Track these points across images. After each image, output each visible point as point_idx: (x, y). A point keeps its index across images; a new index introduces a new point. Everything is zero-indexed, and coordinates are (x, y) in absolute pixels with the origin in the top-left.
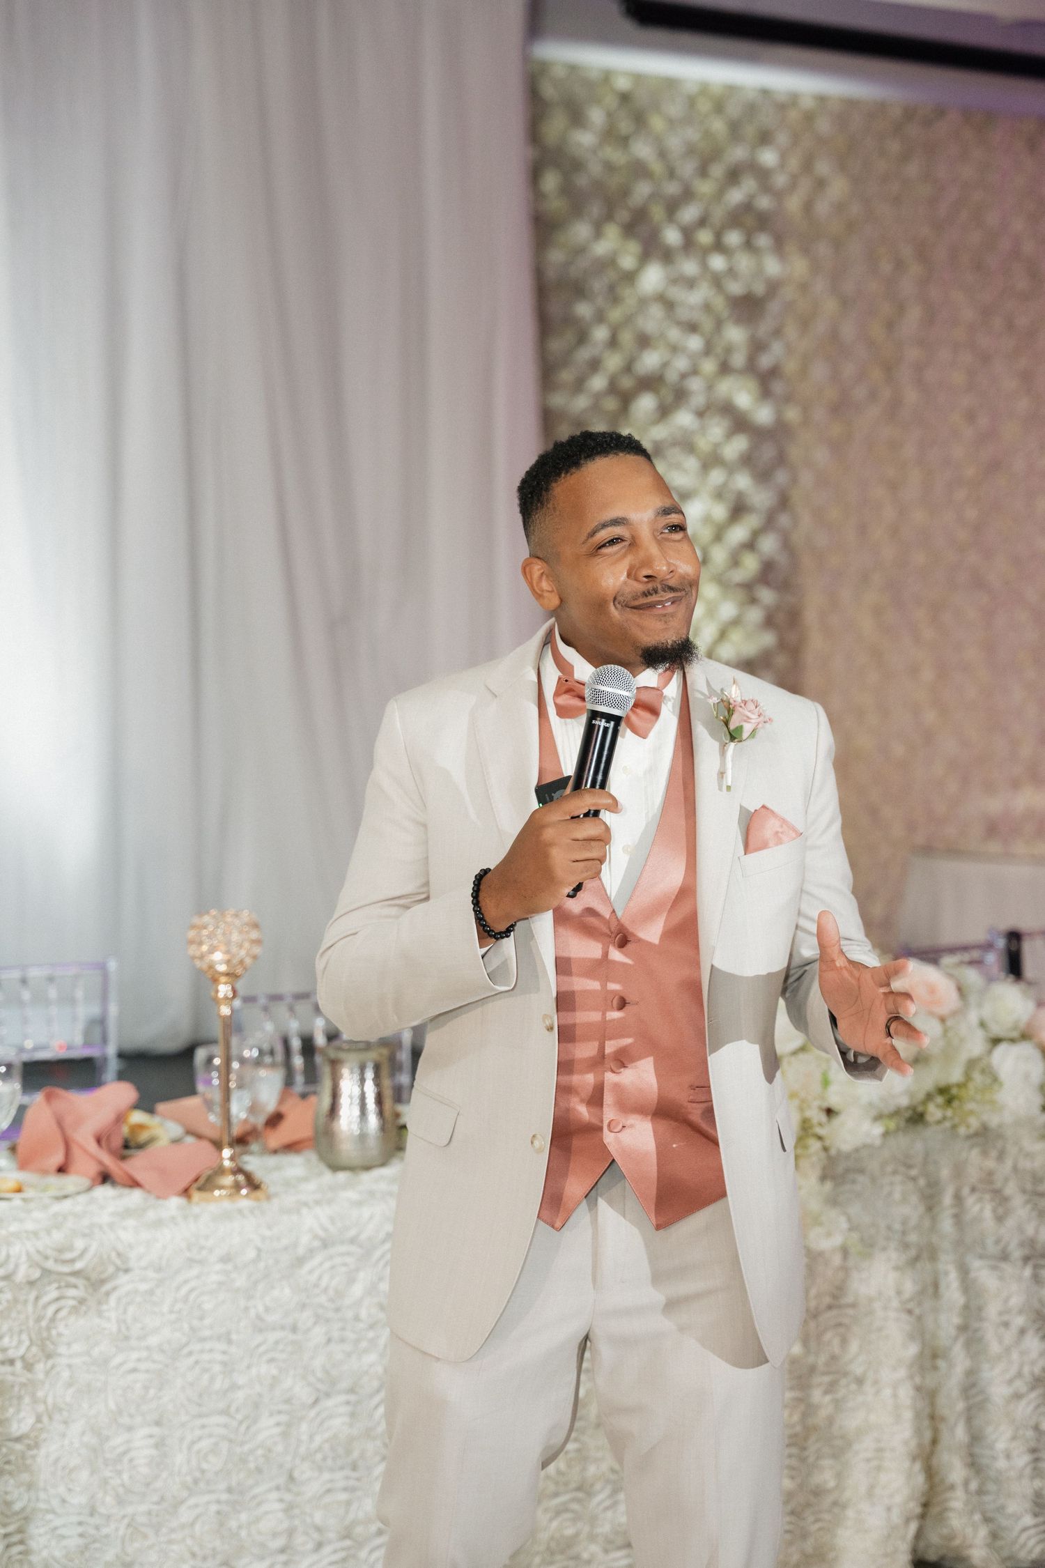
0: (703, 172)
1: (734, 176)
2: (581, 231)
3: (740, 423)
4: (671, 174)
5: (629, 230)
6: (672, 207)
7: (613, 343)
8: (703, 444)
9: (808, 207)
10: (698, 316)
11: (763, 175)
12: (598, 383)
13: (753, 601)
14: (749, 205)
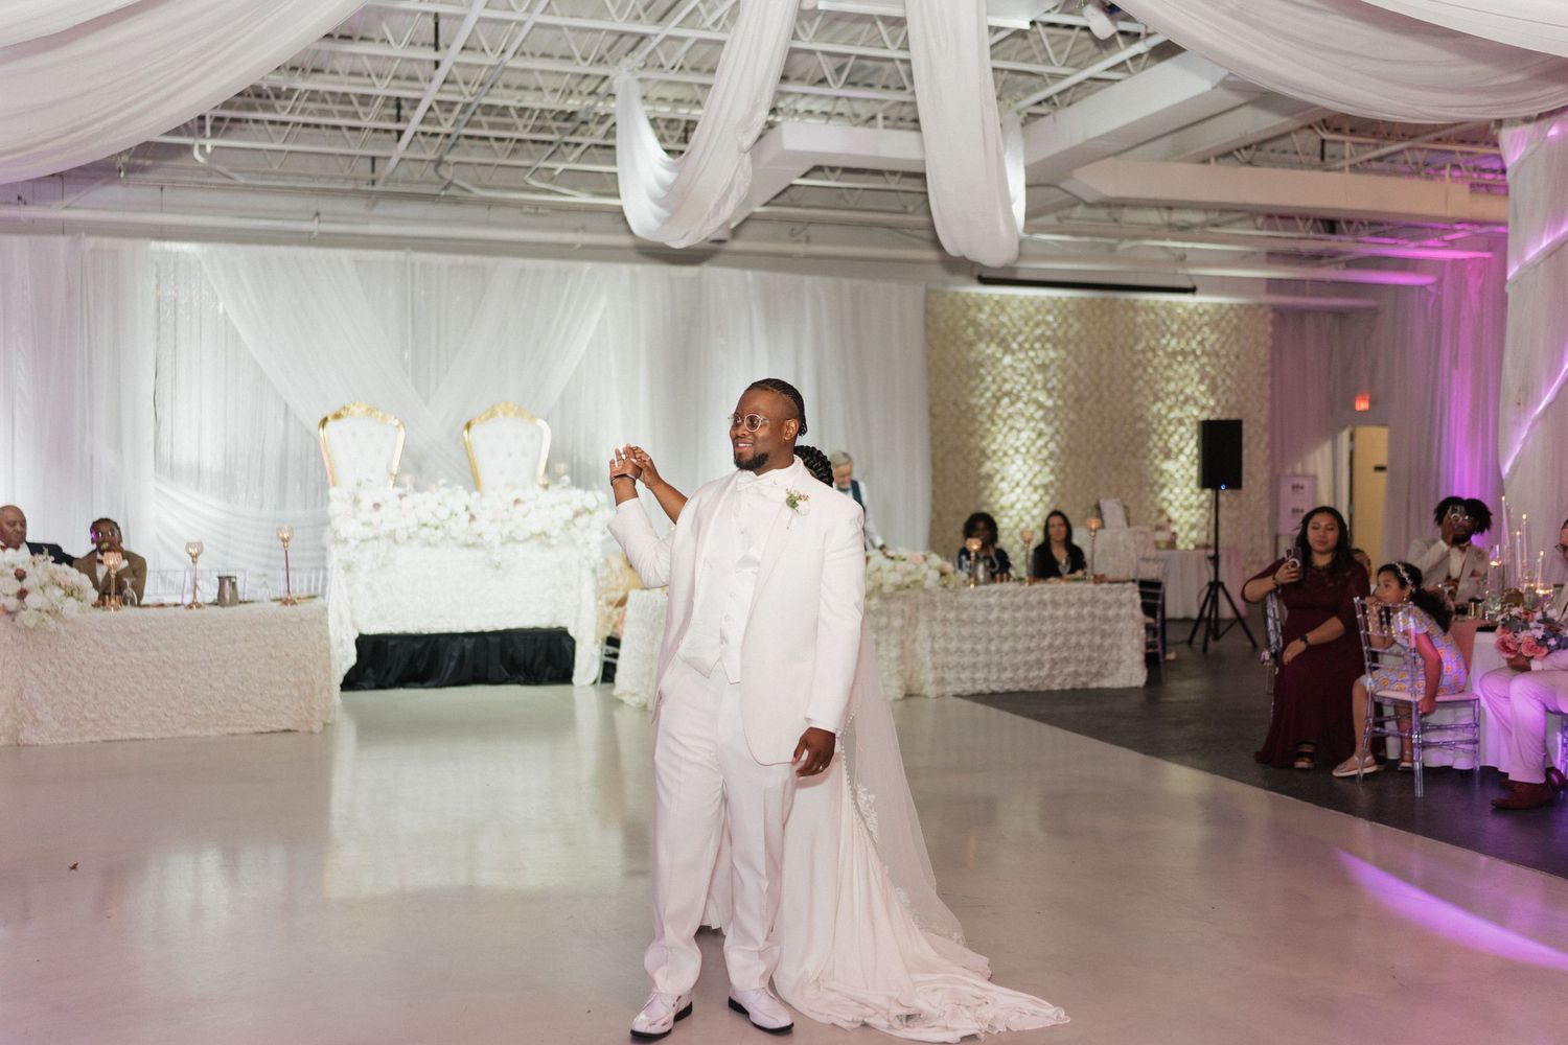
0: (1026, 324)
1: (1037, 325)
2: (982, 346)
3: (1040, 406)
4: (1015, 325)
5: (999, 345)
6: (1014, 337)
7: (994, 381)
8: (1027, 414)
9: (1066, 333)
10: (1024, 371)
11: (1048, 324)
12: (989, 395)
13: (1046, 464)
14: (1043, 334)
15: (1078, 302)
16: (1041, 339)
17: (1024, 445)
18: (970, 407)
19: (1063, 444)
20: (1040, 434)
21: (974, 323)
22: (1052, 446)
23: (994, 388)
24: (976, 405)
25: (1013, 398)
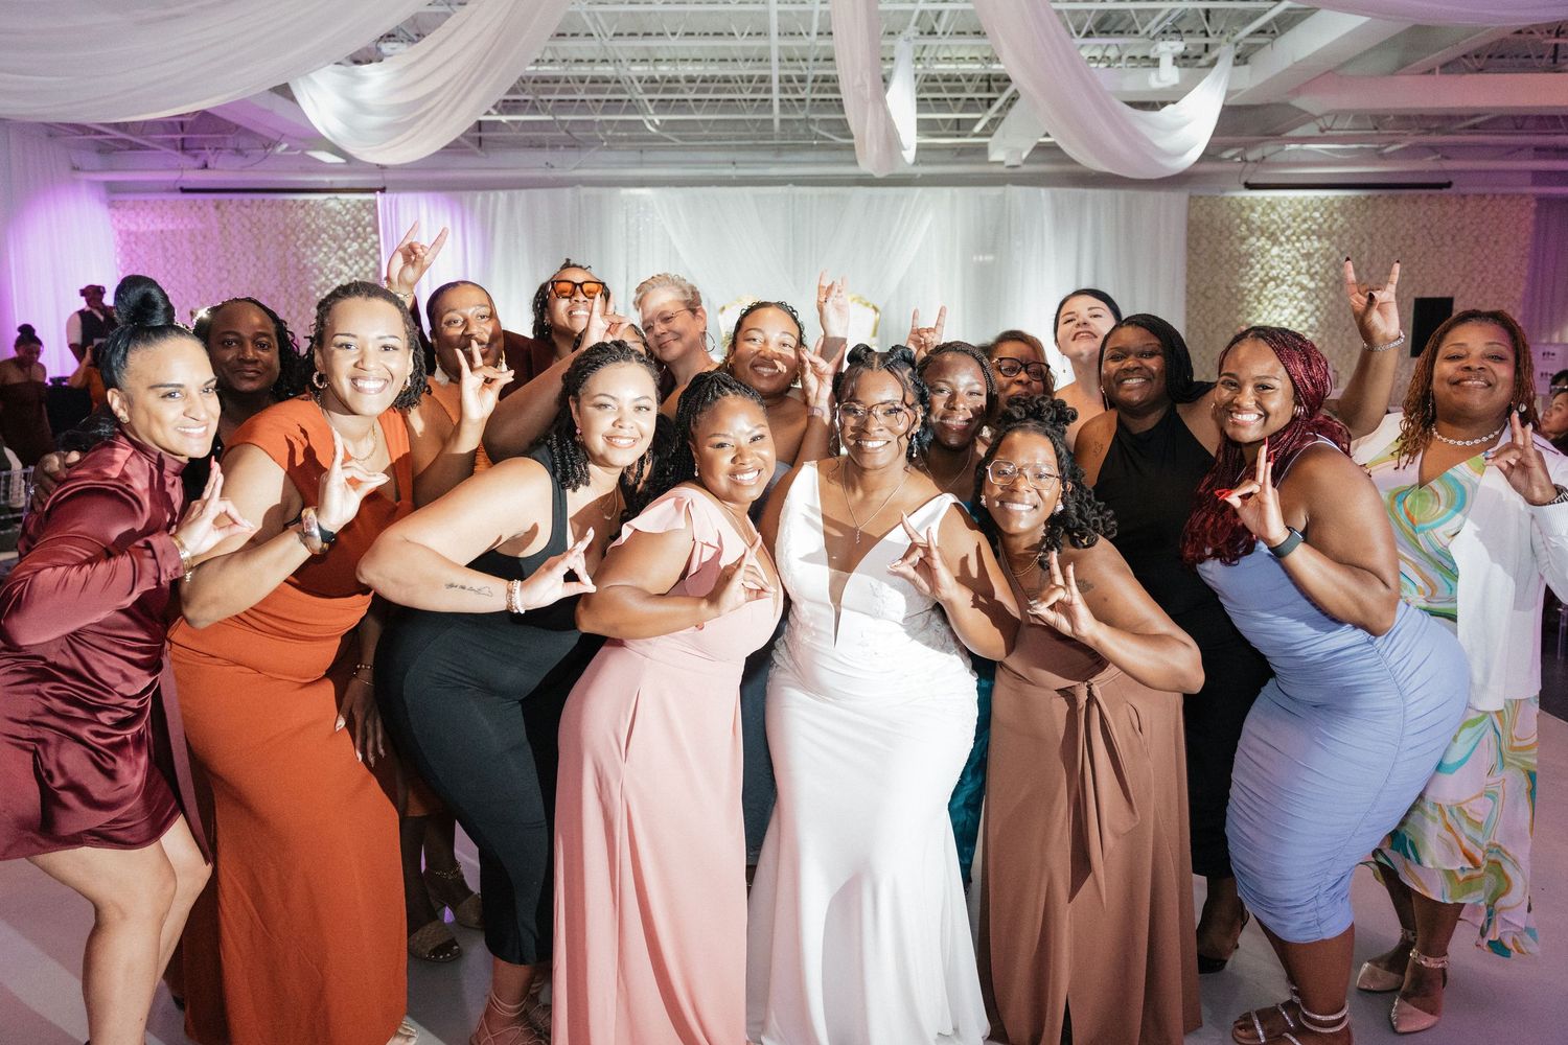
0: (1294, 221)
1: (1305, 221)
2: (1253, 240)
3: (1303, 288)
4: (1283, 222)
5: (1268, 238)
6: (1283, 231)
7: (1262, 268)
8: (1291, 294)
9: (1330, 227)
10: (1290, 260)
11: (1314, 220)
12: (1257, 279)
14: (1309, 228)
15: (1344, 201)
16: (1309, 233)
17: (1285, 320)
18: (1240, 290)
19: (1322, 319)
20: (1302, 311)
21: (1247, 221)
22: (1312, 321)
23: (1262, 274)
24: (1245, 289)
25: (1279, 282)
